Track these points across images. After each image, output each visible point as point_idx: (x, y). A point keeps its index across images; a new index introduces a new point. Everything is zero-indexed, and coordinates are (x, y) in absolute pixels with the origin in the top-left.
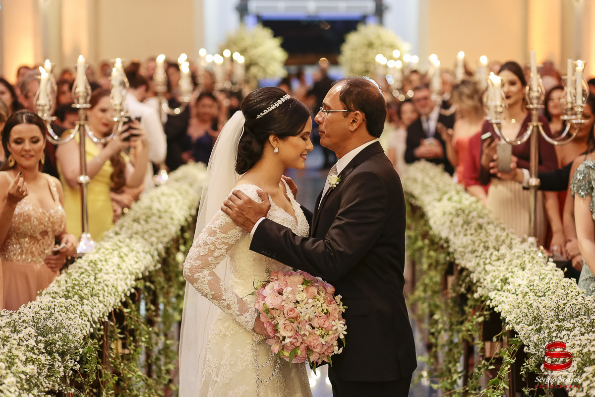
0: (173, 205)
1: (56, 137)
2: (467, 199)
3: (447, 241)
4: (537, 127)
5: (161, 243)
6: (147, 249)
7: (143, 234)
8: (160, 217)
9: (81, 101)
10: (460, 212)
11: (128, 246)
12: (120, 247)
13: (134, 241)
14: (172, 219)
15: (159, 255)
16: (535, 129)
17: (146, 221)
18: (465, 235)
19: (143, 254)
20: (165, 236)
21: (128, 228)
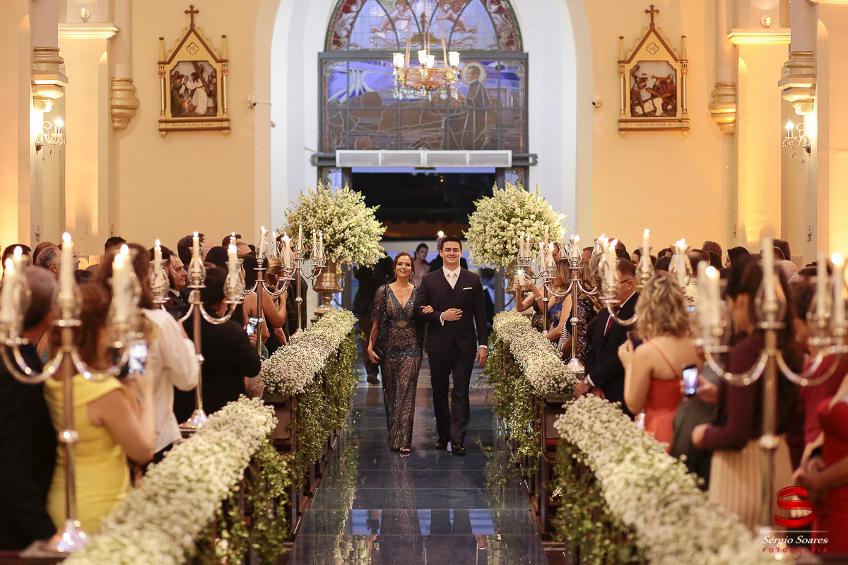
0: (212, 469)
1: (28, 371)
2: (661, 461)
3: (633, 529)
4: (775, 357)
5: (190, 533)
6: (166, 548)
7: (160, 521)
8: (190, 491)
9: (67, 314)
10: (651, 484)
11: (136, 543)
12: (124, 546)
13: (146, 533)
14: (209, 491)
15: (186, 554)
16: (772, 360)
17: (168, 499)
18: (663, 524)
19: (159, 557)
20: (196, 521)
21: (138, 513)
